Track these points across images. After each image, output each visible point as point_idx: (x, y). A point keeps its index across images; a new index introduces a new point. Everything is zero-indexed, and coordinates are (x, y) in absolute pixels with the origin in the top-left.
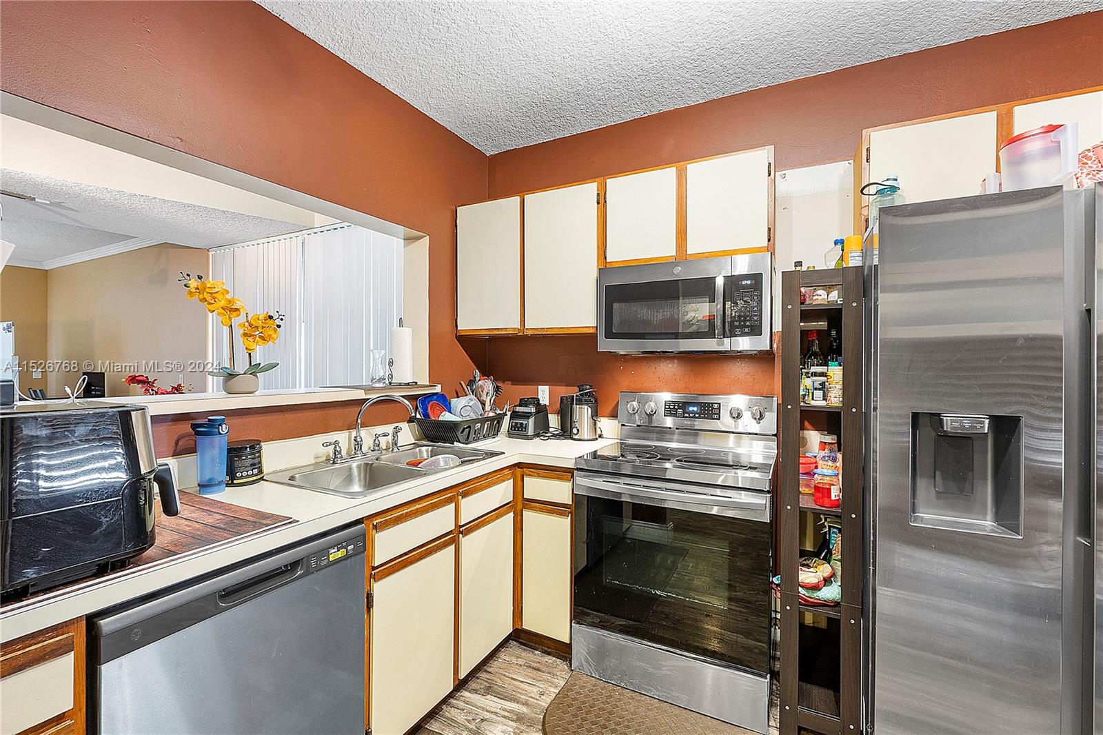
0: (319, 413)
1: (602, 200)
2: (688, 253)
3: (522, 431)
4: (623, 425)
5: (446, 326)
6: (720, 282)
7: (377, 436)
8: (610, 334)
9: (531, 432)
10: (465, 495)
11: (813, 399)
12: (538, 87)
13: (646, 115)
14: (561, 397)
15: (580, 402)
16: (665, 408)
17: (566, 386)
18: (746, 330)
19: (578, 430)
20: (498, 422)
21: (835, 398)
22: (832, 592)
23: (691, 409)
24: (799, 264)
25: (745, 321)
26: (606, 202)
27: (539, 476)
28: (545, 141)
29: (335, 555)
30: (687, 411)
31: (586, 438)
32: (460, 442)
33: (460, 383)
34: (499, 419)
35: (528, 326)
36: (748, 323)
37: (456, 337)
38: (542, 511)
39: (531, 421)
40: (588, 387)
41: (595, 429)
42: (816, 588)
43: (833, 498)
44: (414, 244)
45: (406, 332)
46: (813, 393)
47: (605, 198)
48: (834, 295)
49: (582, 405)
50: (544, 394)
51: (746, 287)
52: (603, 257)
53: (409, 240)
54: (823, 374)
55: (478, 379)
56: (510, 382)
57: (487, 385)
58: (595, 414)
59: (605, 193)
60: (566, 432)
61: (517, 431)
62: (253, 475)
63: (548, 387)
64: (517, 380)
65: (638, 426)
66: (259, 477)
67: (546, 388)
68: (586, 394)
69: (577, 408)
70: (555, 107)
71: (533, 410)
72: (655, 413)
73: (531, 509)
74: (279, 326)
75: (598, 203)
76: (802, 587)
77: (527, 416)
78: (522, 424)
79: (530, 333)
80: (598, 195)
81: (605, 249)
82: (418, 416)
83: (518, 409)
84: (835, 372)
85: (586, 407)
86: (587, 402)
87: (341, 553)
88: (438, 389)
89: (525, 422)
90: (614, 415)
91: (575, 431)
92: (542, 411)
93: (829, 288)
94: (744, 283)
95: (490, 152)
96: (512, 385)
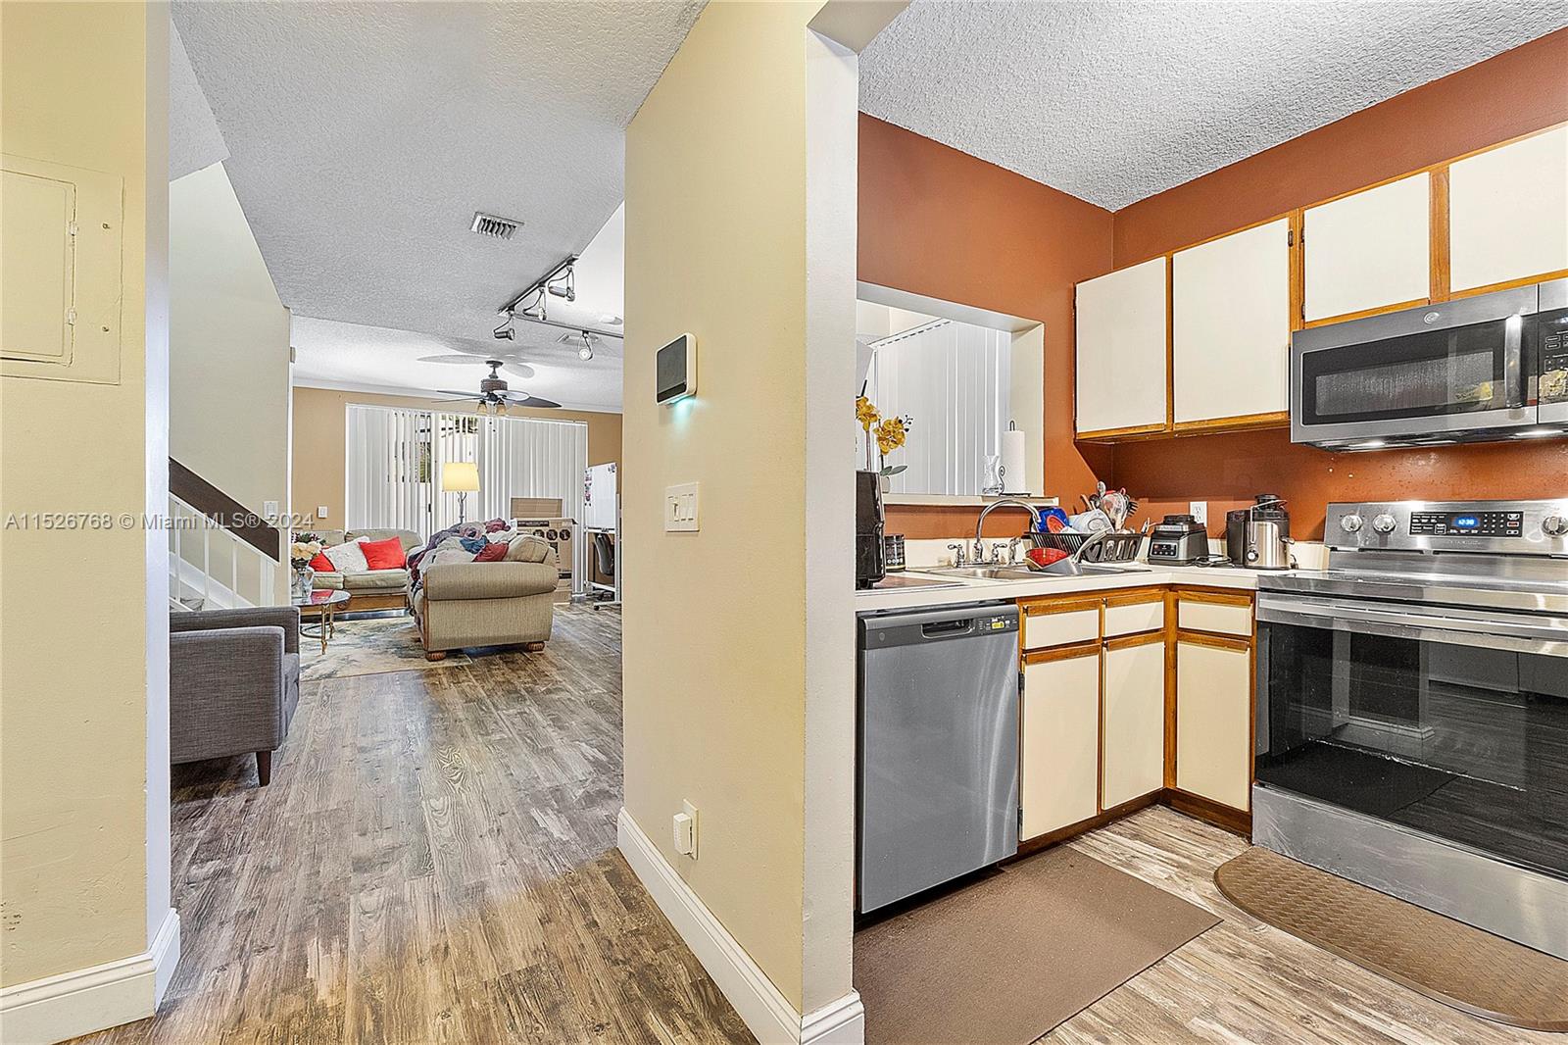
1: (1297, 241)
2: (1452, 291)
3: (1169, 554)
4: (1333, 549)
5: (1062, 429)
6: (1514, 325)
7: (996, 546)
8: (1310, 418)
9: (1182, 555)
10: (1109, 604)
12: (1197, 114)
13: (1374, 104)
14: (1228, 513)
15: (1260, 517)
16: (1412, 522)
17: (1235, 500)
19: (1257, 556)
20: (1135, 543)
23: (1462, 522)
26: (1303, 241)
27: (1202, 600)
28: (1200, 176)
29: (997, 625)
30: (1454, 525)
31: (1269, 565)
32: (1087, 560)
33: (1081, 497)
34: (1136, 539)
35: (1178, 418)
37: (1075, 443)
38: (1206, 643)
39: (1183, 542)
40: (1273, 497)
41: (1285, 554)
44: (1022, 337)
45: (1019, 435)
47: (1302, 236)
49: (1262, 520)
50: (1199, 510)
51: (1566, 327)
52: (1298, 317)
53: (1018, 332)
55: (1102, 494)
56: (1147, 499)
57: (1119, 500)
58: (1285, 534)
59: (1302, 230)
60: (1237, 556)
61: (1161, 555)
62: (899, 564)
63: (1205, 503)
64: (1155, 496)
65: (1362, 550)
66: (902, 566)
67: (1203, 505)
68: (1269, 506)
69: (1254, 526)
70: (1220, 131)
71: (1186, 528)
72: (1393, 529)
73: (1189, 640)
74: (907, 430)
75: (1290, 245)
77: (1177, 536)
78: (1168, 547)
79: (1182, 428)
80: (1291, 233)
81: (1303, 305)
82: (1033, 531)
83: (1162, 528)
85: (1269, 524)
86: (1271, 517)
87: (1001, 626)
88: (1055, 502)
89: (1173, 544)
90: (1318, 537)
91: (1251, 556)
92: (1198, 534)
94: (1564, 320)
95: (1114, 206)
96: (1149, 502)
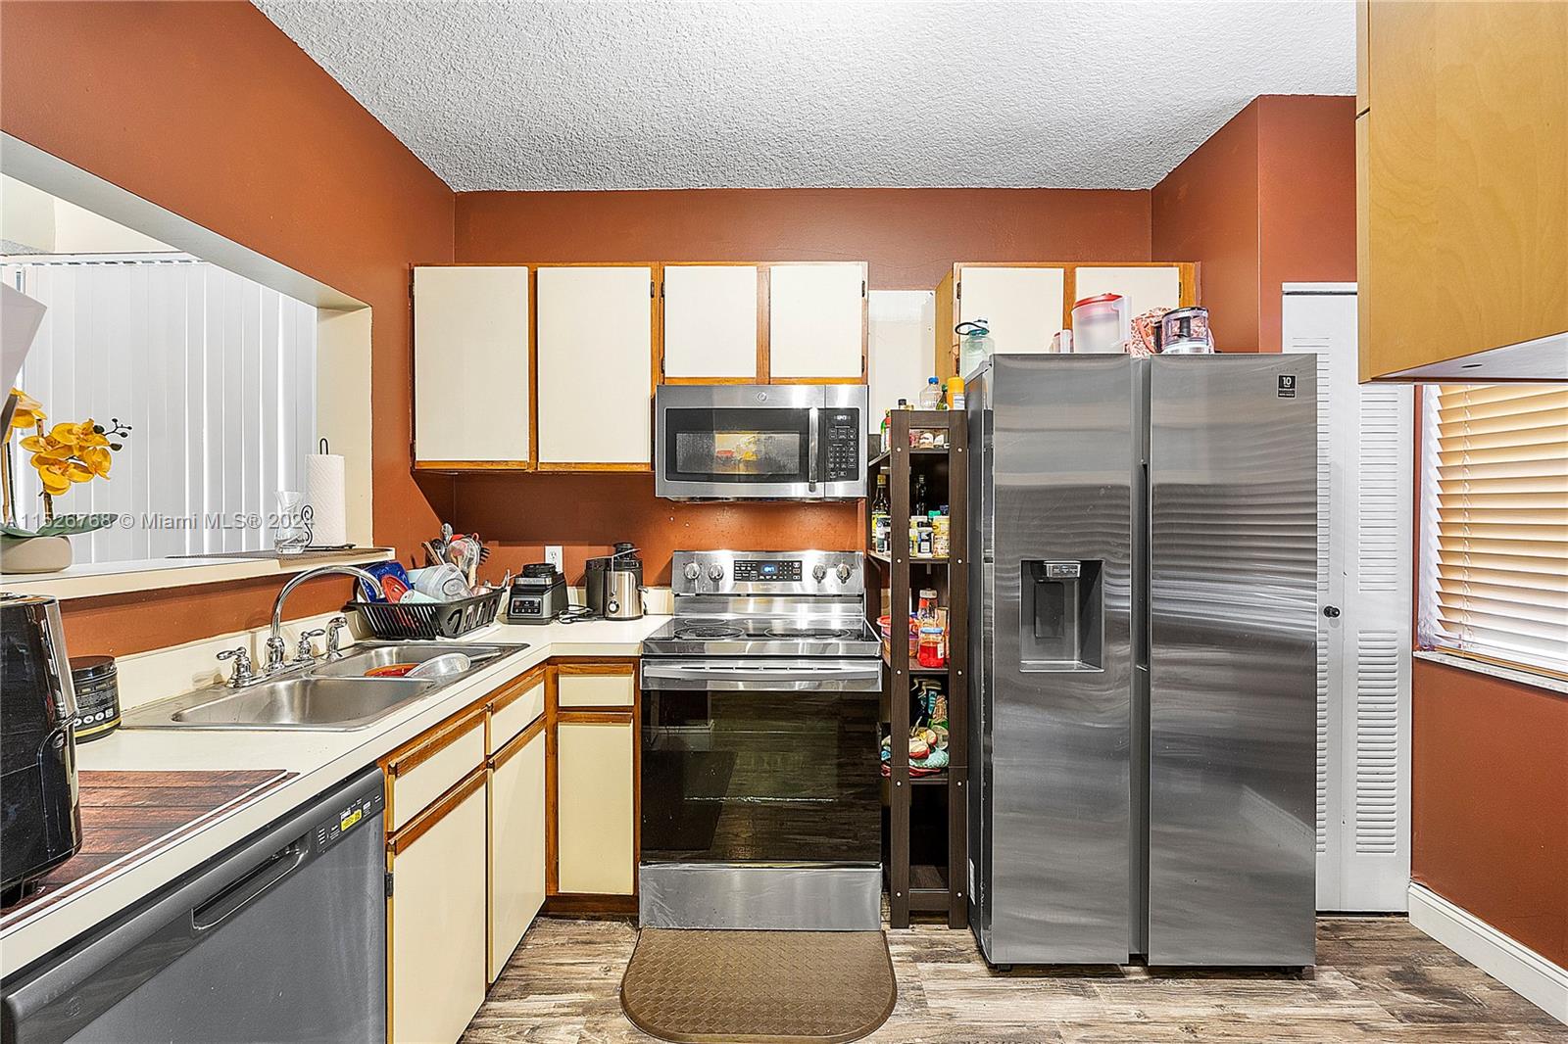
0: (197, 602)
1: (658, 292)
2: (772, 376)
3: (532, 612)
4: (678, 595)
5: (396, 454)
6: (814, 415)
7: (305, 636)
8: (672, 472)
9: (546, 613)
10: (494, 709)
11: (919, 551)
12: (571, 118)
14: (586, 562)
15: (619, 567)
16: (735, 570)
17: (590, 545)
18: (842, 473)
19: (618, 606)
20: (495, 602)
21: (942, 550)
22: (938, 758)
23: (767, 569)
24: (902, 402)
25: (840, 463)
26: (663, 296)
27: (584, 673)
28: (555, 190)
29: (348, 819)
30: (762, 572)
31: (627, 616)
32: (443, 635)
33: (424, 545)
34: (494, 598)
35: (543, 457)
36: (843, 466)
37: (412, 473)
38: (590, 721)
39: (547, 597)
40: (629, 546)
41: (640, 602)
42: (924, 756)
43: (939, 657)
45: (335, 463)
46: (920, 545)
47: (662, 291)
48: (940, 440)
49: (621, 570)
50: (554, 555)
51: (841, 423)
52: (658, 370)
53: (328, 309)
54: (929, 525)
55: (448, 538)
56: (497, 542)
57: (470, 547)
58: (640, 583)
59: (663, 285)
60: (598, 608)
61: (523, 612)
62: (106, 720)
63: (559, 547)
64: (508, 539)
65: (697, 595)
66: (113, 724)
67: (558, 550)
68: (626, 555)
69: (614, 574)
70: (585, 149)
71: (549, 581)
72: (722, 576)
73: (572, 720)
74: (116, 447)
75: (652, 296)
76: (912, 758)
77: (540, 590)
78: (532, 603)
79: (547, 469)
80: (652, 284)
81: (663, 360)
82: (360, 599)
83: (522, 581)
84: (941, 522)
85: (627, 573)
86: (629, 567)
87: (355, 818)
88: (390, 555)
89: (537, 600)
90: (664, 582)
91: (613, 607)
92: (559, 582)
93: (935, 431)
94: (840, 418)
95: (459, 186)
96: (500, 545)
